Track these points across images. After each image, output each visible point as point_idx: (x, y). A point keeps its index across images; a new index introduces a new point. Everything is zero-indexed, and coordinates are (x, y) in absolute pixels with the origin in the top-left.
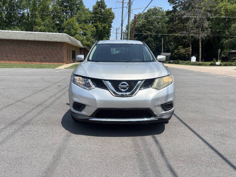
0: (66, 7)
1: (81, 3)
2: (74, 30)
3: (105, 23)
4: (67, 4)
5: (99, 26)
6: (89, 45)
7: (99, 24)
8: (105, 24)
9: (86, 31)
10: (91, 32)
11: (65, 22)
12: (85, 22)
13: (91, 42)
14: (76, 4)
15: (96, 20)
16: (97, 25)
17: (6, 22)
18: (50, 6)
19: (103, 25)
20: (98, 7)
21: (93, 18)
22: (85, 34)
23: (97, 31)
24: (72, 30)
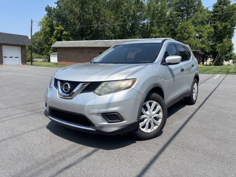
0: (182, 11)
1: (200, 4)
2: (188, 33)
3: (227, 21)
4: (184, 8)
5: (219, 25)
6: (204, 48)
7: (218, 24)
8: (226, 23)
9: (201, 33)
10: (208, 33)
11: (179, 27)
12: (202, 23)
13: (206, 45)
14: (194, 6)
15: (215, 20)
16: (217, 25)
17: (129, 33)
18: (168, 13)
19: (224, 24)
20: (219, 4)
21: (212, 17)
22: (200, 37)
23: (215, 32)
24: (185, 34)
